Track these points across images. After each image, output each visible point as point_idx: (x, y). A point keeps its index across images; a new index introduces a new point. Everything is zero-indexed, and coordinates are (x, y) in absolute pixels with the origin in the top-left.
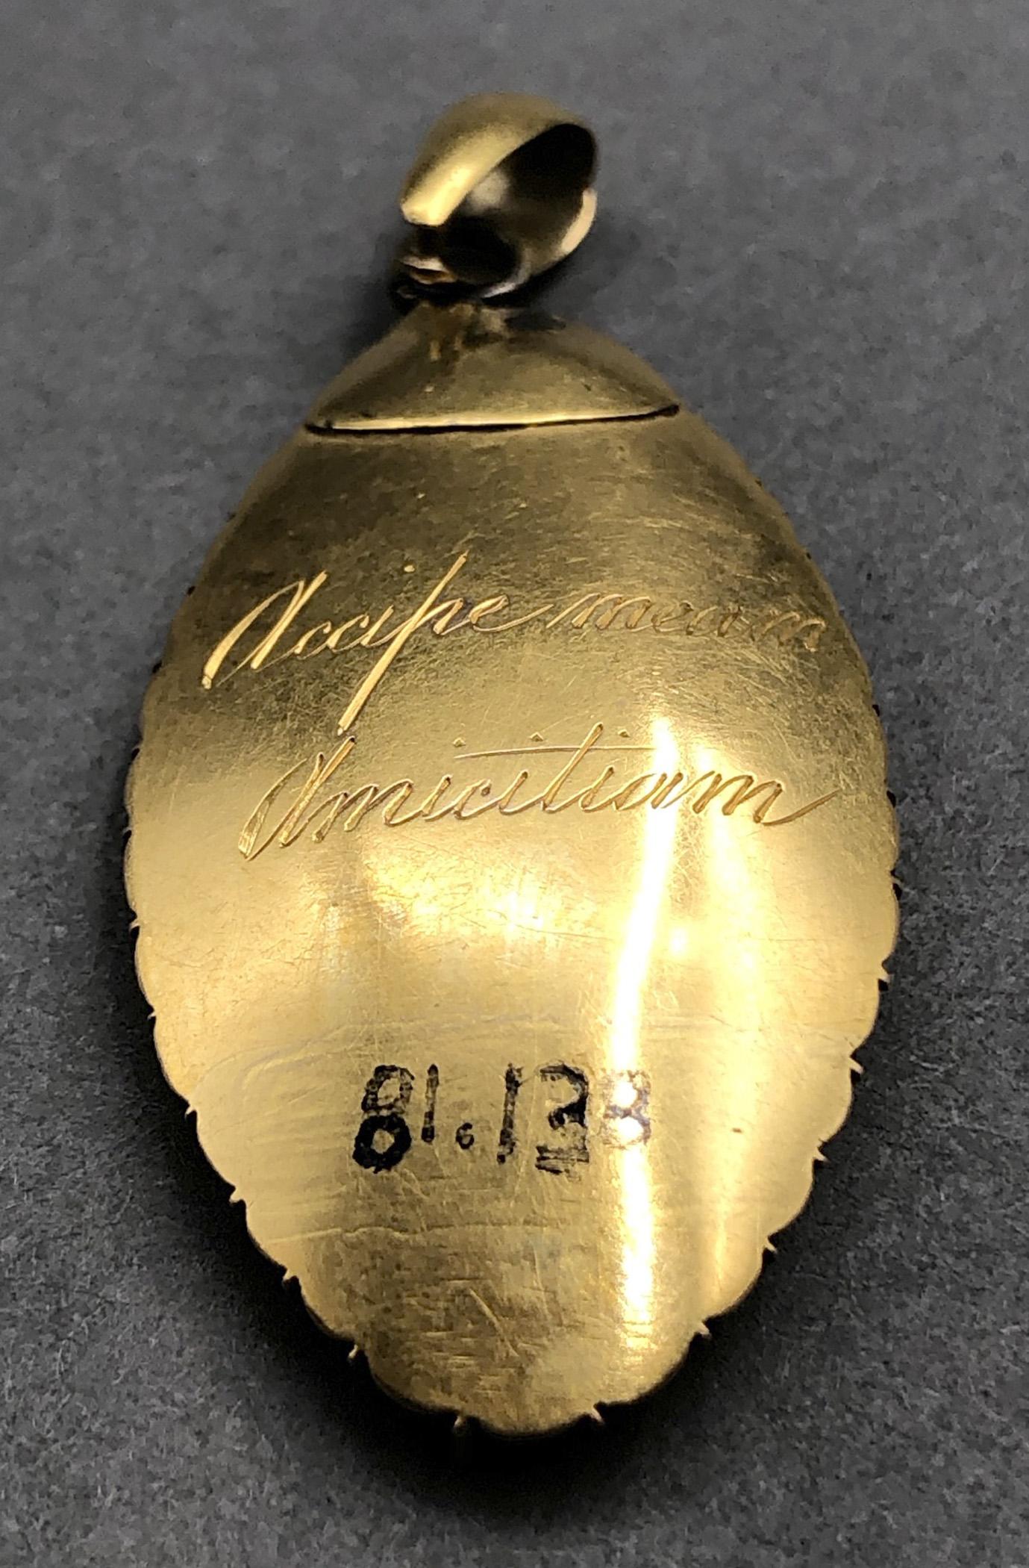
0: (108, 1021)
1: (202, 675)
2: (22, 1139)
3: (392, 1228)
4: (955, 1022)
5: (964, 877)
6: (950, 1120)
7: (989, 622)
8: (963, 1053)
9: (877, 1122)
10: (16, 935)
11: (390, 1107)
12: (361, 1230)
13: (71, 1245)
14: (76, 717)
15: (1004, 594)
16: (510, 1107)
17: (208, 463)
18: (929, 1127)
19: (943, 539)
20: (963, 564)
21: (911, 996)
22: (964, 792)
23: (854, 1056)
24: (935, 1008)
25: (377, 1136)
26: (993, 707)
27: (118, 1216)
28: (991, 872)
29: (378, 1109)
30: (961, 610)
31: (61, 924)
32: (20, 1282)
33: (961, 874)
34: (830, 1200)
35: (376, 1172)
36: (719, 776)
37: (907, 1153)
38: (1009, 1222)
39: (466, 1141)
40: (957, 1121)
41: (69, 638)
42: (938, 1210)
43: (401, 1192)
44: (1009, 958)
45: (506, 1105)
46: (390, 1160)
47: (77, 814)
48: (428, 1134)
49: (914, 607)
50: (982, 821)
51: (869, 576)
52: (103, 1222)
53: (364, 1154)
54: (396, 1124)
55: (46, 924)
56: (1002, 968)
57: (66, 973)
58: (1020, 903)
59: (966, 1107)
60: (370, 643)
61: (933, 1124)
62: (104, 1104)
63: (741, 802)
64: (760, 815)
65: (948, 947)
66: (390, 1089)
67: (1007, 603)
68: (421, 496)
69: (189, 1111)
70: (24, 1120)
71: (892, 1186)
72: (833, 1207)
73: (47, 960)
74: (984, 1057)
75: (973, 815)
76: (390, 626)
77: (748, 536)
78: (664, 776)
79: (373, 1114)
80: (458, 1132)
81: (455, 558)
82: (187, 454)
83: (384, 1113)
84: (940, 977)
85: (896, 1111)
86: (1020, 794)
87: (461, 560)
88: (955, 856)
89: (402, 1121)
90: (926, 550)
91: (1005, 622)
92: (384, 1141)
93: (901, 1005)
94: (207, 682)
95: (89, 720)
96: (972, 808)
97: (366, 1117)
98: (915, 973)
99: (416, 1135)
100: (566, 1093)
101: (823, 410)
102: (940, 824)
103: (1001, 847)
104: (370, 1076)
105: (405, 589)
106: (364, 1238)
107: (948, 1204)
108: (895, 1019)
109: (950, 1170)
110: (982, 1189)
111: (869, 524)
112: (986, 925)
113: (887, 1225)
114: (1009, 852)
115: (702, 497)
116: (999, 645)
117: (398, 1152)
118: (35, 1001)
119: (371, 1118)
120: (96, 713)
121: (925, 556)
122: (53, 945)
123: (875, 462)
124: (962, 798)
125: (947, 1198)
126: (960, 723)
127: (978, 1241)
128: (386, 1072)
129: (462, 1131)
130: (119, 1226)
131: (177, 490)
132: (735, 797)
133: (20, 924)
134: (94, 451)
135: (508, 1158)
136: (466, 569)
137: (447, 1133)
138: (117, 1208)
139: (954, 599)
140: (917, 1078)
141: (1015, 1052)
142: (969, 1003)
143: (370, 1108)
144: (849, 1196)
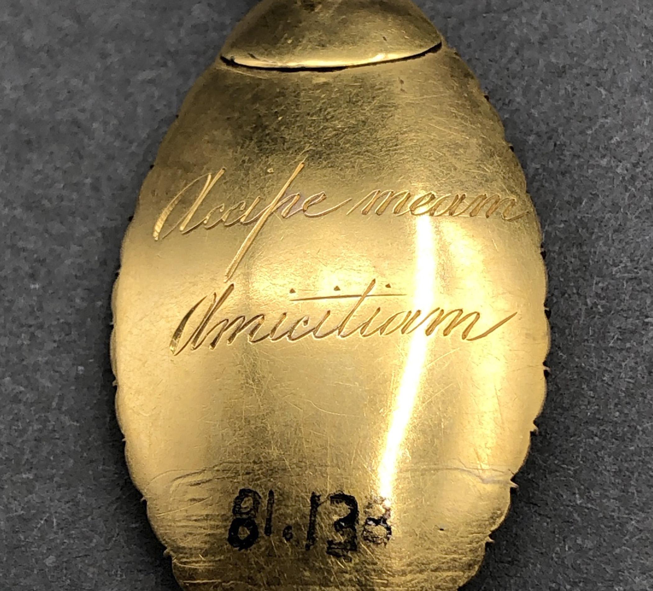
0: (107, 426)
1: (153, 230)
2: (58, 497)
3: (248, 583)
4: (582, 440)
5: (595, 347)
6: (574, 501)
7: (623, 178)
8: (585, 459)
9: (533, 500)
10: (57, 372)
11: (247, 513)
12: (232, 582)
13: (84, 561)
14: (92, 233)
15: (633, 160)
16: (313, 519)
17: (170, 63)
18: (563, 505)
19: (602, 120)
20: (611, 138)
21: (558, 422)
22: (599, 291)
23: (513, 480)
24: (572, 430)
25: (240, 529)
26: (622, 236)
27: (110, 545)
28: (611, 345)
29: (241, 514)
30: (609, 169)
31: (81, 365)
32: (57, 583)
33: (593, 345)
34: (504, 547)
35: (240, 550)
36: (442, 311)
37: (549, 520)
38: (603, 566)
39: (288, 537)
40: (579, 502)
41: (88, 181)
42: (564, 556)
43: (253, 563)
44: (616, 400)
45: (311, 517)
46: (246, 544)
47: (93, 295)
48: (268, 531)
49: (580, 166)
50: (608, 310)
51: (555, 145)
52: (102, 548)
53: (233, 539)
54: (250, 523)
55: (73, 365)
56: (612, 407)
57: (84, 395)
58: (626, 365)
59: (584, 493)
60: (245, 221)
61: (564, 503)
62: (104, 477)
63: (454, 327)
64: (466, 334)
65: (583, 392)
66: (247, 504)
67: (635, 165)
68: (280, 118)
69: (143, 499)
70: (59, 486)
71: (539, 541)
72: (505, 551)
73: (73, 388)
74: (597, 462)
75: (603, 307)
76: (258, 209)
77: (474, 141)
78: (410, 312)
79: (239, 517)
80: (284, 531)
81: (297, 163)
82: (158, 57)
83: (244, 516)
84: (577, 410)
85: (545, 494)
86: (631, 294)
87: (300, 166)
88: (591, 334)
89: (253, 522)
90: (590, 128)
91: (633, 178)
92: (244, 533)
93: (552, 428)
94: (156, 234)
95: (99, 235)
96: (604, 302)
97: (235, 518)
98: (562, 408)
99: (262, 531)
100: (344, 509)
101: (536, 29)
102: (583, 312)
103: (618, 328)
104: (237, 495)
105: (267, 185)
106: (233, 586)
107: (570, 553)
108: (548, 437)
109: (572, 532)
110: (589, 544)
111: (558, 109)
112: (604, 378)
113: (534, 565)
114: (622, 331)
115: (449, 114)
116: (628, 194)
117: (251, 540)
118: (67, 413)
119: (237, 519)
120: (103, 230)
121: (589, 132)
122: (77, 378)
123: (564, 67)
124: (598, 295)
125: (570, 548)
126: (601, 246)
127: (585, 576)
128: (246, 493)
129: (286, 531)
130: (111, 551)
131: (151, 82)
132: (450, 324)
133: (59, 365)
134: (104, 56)
135: (312, 547)
136: (303, 173)
137: (279, 530)
138: (110, 539)
139: (604, 162)
140: (558, 474)
141: (615, 459)
142: (591, 428)
143: (237, 513)
144: (515, 545)
